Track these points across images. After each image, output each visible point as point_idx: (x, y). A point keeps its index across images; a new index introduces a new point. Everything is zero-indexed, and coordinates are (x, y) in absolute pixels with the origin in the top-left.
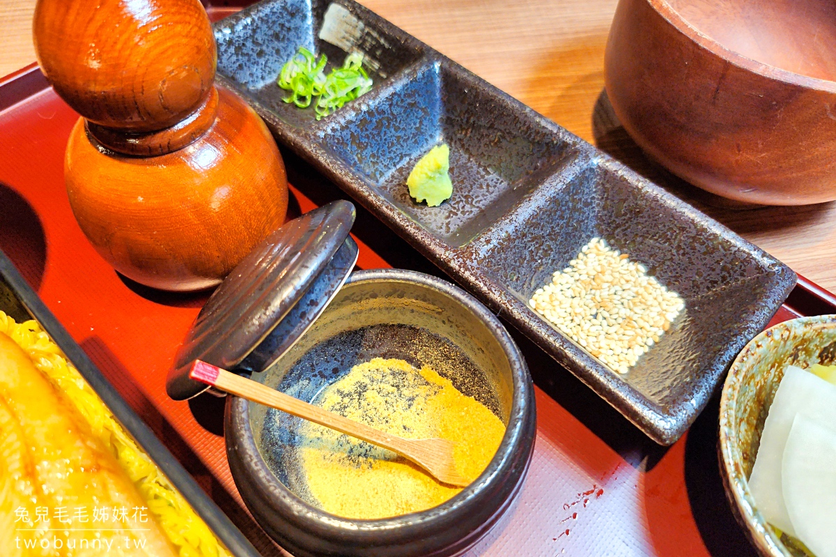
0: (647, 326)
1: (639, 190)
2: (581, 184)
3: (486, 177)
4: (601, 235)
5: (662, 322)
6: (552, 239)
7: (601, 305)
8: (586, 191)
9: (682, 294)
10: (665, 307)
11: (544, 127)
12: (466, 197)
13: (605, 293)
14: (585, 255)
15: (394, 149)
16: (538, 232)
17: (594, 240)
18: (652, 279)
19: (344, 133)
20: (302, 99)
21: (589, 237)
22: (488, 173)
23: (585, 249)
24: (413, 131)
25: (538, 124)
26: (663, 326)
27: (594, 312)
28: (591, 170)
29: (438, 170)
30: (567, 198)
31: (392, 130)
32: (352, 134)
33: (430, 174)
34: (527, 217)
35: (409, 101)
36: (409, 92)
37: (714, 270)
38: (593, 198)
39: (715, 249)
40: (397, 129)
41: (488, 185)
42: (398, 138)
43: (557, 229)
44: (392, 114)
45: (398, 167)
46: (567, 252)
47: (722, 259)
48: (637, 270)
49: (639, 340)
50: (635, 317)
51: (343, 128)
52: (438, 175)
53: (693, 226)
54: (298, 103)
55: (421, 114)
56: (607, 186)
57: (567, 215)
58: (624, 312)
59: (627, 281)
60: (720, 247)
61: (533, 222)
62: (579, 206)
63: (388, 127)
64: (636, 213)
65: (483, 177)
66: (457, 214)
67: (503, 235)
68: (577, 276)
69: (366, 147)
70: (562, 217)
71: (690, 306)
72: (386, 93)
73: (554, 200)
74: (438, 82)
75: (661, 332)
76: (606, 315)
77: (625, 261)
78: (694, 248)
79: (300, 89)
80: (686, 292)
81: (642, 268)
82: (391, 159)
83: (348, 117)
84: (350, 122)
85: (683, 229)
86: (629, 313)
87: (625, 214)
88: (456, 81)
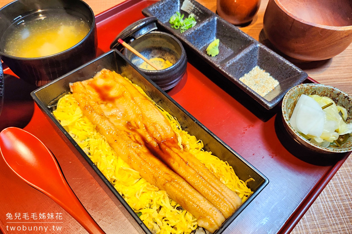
0: (268, 88)
1: (269, 53)
2: (254, 51)
3: (228, 50)
4: (258, 65)
5: (272, 87)
6: (245, 65)
7: (257, 82)
8: (255, 53)
9: (278, 81)
10: (273, 83)
11: (245, 36)
12: (222, 55)
13: (258, 80)
14: (253, 70)
15: (203, 41)
16: (241, 62)
17: (256, 67)
18: (271, 77)
19: (191, 35)
20: (177, 26)
21: (255, 66)
22: (228, 49)
23: (253, 69)
24: (208, 36)
25: (243, 35)
26: (272, 88)
27: (255, 84)
28: (257, 47)
29: (216, 46)
30: (250, 54)
31: (203, 36)
32: (193, 36)
33: (214, 47)
34: (239, 58)
35: (208, 28)
36: (208, 25)
37: (287, 74)
38: (257, 55)
39: (288, 68)
40: (204, 35)
41: (228, 52)
42: (204, 38)
43: (246, 63)
44: (203, 31)
45: (204, 46)
46: (249, 69)
47: (289, 71)
48: (267, 75)
49: (266, 91)
50: (265, 86)
51: (190, 34)
52: (215, 48)
53: (282, 62)
54: (176, 28)
55: (210, 32)
56: (261, 52)
57: (249, 59)
58: (262, 84)
59: (264, 77)
60: (289, 68)
61: (240, 59)
62: (253, 57)
63: (202, 35)
64: (268, 59)
65: (227, 50)
66: (219, 59)
67: (233, 62)
68: (251, 75)
69: (196, 40)
70: (248, 59)
71: (280, 84)
72: (202, 25)
73: (246, 55)
74: (216, 22)
75: (272, 89)
76: (258, 85)
77: (264, 72)
78: (282, 68)
79: (176, 24)
80: (279, 80)
81: (269, 74)
82: (202, 44)
83: (192, 31)
84: (192, 32)
85: (280, 63)
86: (264, 84)
87: (265, 60)
88: (221, 23)
